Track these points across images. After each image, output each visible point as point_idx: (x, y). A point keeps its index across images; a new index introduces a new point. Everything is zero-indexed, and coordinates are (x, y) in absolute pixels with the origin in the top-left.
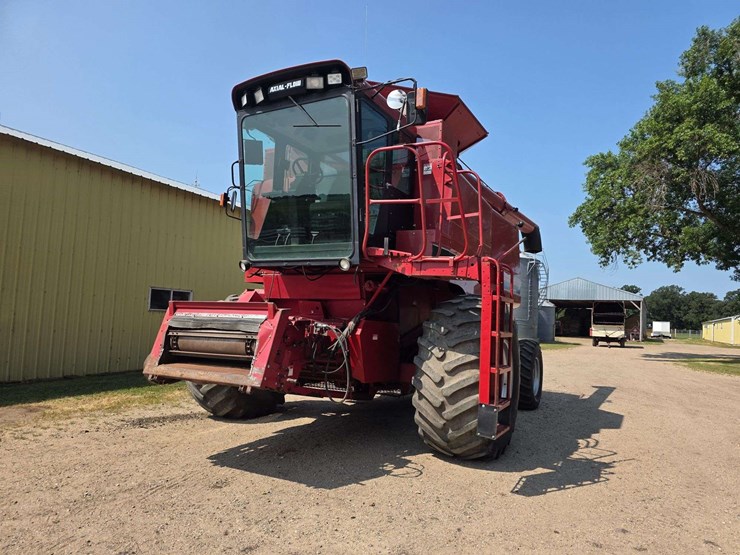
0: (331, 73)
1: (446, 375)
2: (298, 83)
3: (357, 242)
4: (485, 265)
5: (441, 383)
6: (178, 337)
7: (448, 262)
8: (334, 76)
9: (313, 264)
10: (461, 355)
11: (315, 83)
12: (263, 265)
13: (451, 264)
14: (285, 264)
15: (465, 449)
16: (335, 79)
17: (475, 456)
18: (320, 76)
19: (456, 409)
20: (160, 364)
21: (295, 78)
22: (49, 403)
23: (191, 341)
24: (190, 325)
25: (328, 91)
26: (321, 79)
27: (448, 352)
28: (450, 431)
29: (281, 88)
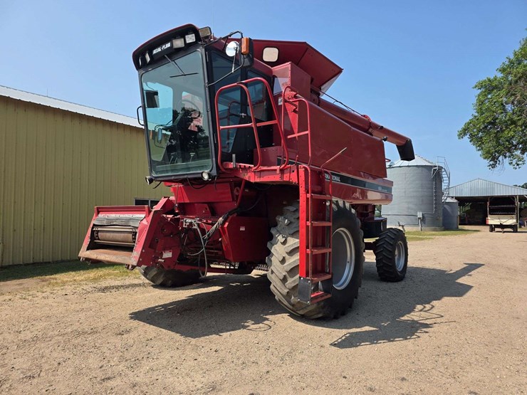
0: (188, 34)
1: (287, 255)
2: (168, 45)
3: (214, 159)
4: (302, 171)
5: (283, 261)
7: (276, 170)
8: (190, 36)
9: (189, 177)
10: (296, 240)
11: (178, 43)
12: (160, 179)
13: (278, 172)
14: (173, 178)
15: (306, 311)
16: (191, 38)
17: (316, 316)
18: (181, 37)
19: (294, 281)
20: (87, 250)
21: (167, 42)
22: (57, 276)
23: (108, 234)
24: (105, 223)
25: (188, 48)
26: (183, 40)
27: (289, 238)
28: (293, 298)
29: (159, 50)
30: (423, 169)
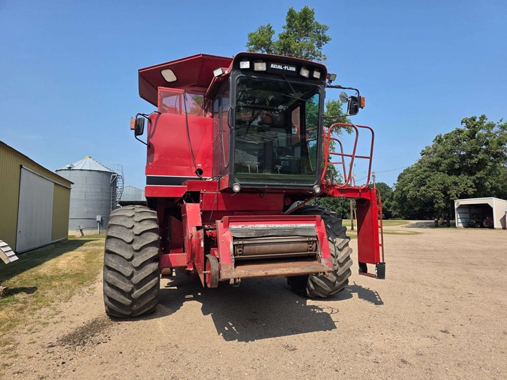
0: (316, 71)
2: (293, 69)
3: (320, 176)
4: (373, 192)
6: (244, 244)
8: (317, 73)
10: (342, 240)
11: (305, 73)
13: (359, 191)
14: (266, 187)
16: (317, 75)
18: (307, 69)
19: (344, 269)
20: (235, 268)
21: (292, 65)
23: (252, 247)
24: (253, 234)
25: (311, 80)
28: (337, 283)
29: (280, 67)
30: (104, 175)
